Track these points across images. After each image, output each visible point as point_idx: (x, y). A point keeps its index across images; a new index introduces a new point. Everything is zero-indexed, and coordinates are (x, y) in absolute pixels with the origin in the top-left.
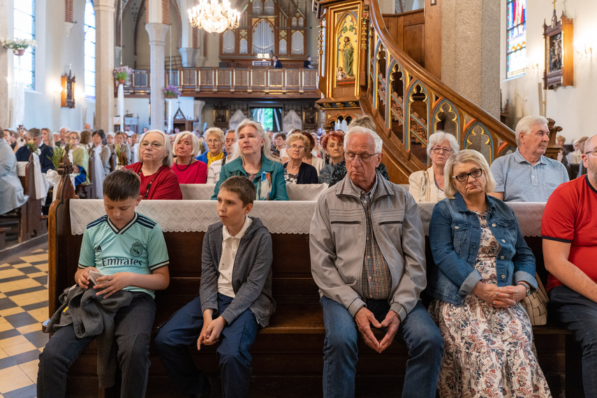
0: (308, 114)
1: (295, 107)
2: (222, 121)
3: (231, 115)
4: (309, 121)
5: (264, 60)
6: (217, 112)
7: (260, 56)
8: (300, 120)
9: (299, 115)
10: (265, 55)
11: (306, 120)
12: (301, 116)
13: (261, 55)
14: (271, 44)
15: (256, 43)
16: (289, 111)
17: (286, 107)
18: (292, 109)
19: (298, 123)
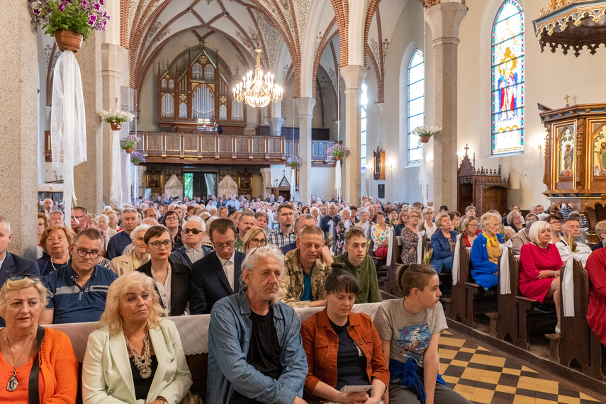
0: (243, 179)
1: (231, 172)
2: (156, 186)
3: (166, 180)
4: (244, 186)
5: (204, 126)
6: (150, 177)
7: (200, 121)
8: (236, 185)
9: (235, 180)
10: (206, 120)
11: (241, 185)
12: (236, 181)
13: (202, 120)
14: (211, 110)
15: (196, 109)
16: (224, 176)
17: (222, 172)
18: (228, 174)
19: (233, 187)
